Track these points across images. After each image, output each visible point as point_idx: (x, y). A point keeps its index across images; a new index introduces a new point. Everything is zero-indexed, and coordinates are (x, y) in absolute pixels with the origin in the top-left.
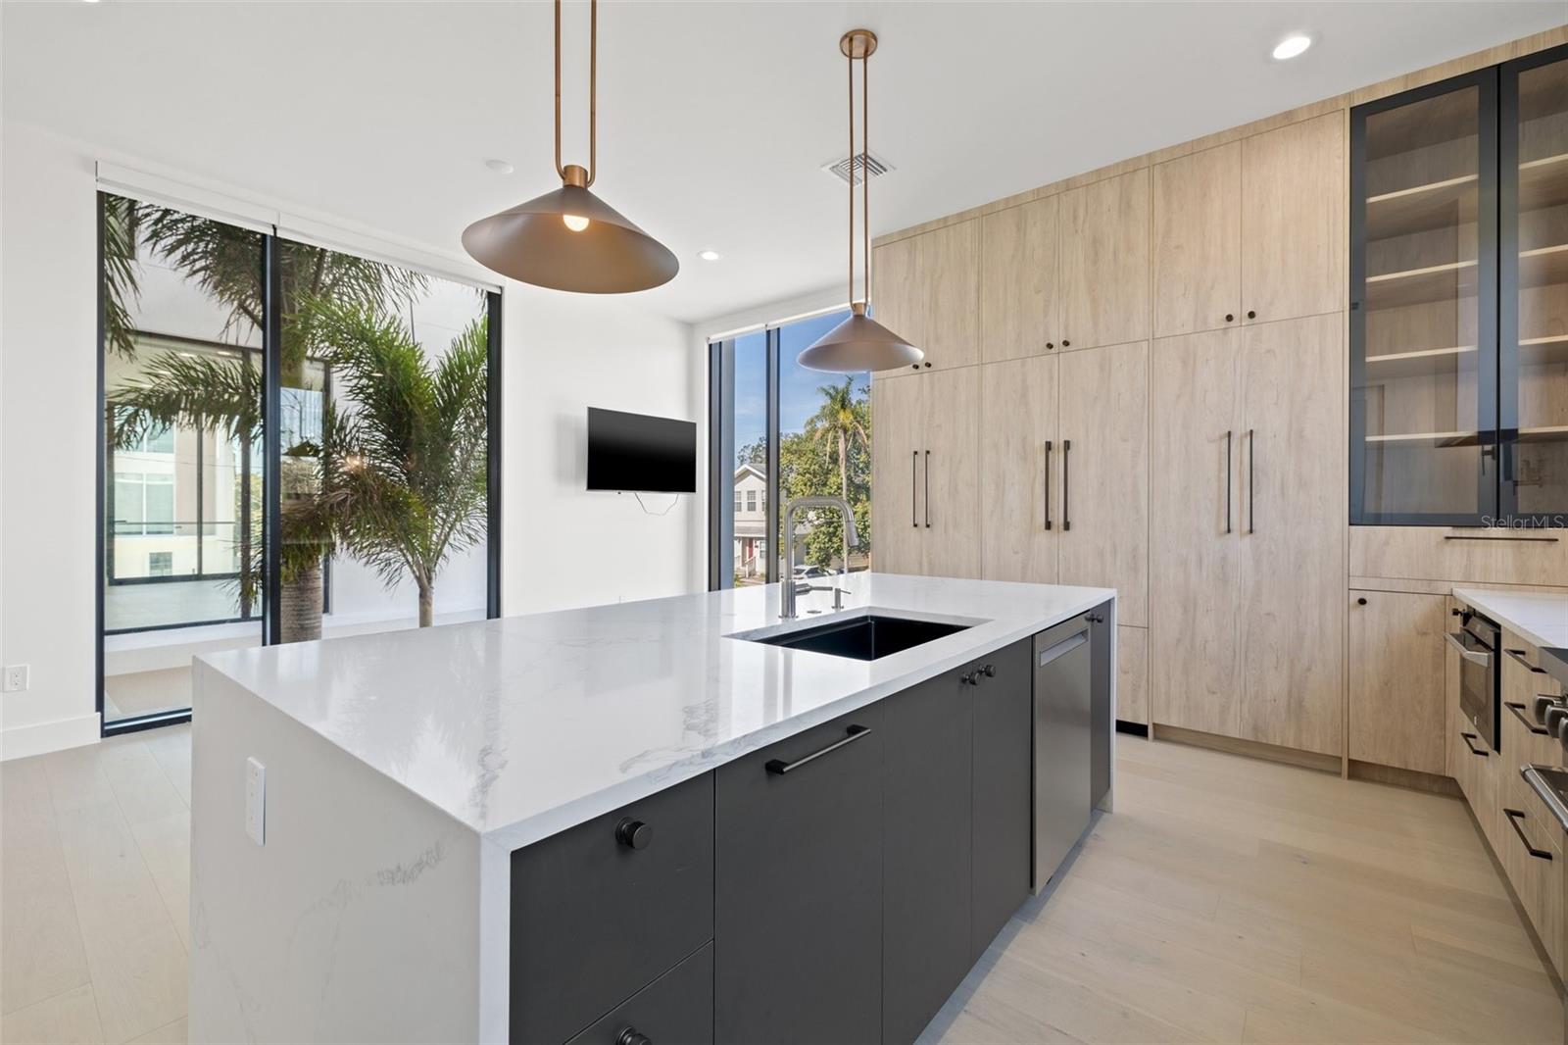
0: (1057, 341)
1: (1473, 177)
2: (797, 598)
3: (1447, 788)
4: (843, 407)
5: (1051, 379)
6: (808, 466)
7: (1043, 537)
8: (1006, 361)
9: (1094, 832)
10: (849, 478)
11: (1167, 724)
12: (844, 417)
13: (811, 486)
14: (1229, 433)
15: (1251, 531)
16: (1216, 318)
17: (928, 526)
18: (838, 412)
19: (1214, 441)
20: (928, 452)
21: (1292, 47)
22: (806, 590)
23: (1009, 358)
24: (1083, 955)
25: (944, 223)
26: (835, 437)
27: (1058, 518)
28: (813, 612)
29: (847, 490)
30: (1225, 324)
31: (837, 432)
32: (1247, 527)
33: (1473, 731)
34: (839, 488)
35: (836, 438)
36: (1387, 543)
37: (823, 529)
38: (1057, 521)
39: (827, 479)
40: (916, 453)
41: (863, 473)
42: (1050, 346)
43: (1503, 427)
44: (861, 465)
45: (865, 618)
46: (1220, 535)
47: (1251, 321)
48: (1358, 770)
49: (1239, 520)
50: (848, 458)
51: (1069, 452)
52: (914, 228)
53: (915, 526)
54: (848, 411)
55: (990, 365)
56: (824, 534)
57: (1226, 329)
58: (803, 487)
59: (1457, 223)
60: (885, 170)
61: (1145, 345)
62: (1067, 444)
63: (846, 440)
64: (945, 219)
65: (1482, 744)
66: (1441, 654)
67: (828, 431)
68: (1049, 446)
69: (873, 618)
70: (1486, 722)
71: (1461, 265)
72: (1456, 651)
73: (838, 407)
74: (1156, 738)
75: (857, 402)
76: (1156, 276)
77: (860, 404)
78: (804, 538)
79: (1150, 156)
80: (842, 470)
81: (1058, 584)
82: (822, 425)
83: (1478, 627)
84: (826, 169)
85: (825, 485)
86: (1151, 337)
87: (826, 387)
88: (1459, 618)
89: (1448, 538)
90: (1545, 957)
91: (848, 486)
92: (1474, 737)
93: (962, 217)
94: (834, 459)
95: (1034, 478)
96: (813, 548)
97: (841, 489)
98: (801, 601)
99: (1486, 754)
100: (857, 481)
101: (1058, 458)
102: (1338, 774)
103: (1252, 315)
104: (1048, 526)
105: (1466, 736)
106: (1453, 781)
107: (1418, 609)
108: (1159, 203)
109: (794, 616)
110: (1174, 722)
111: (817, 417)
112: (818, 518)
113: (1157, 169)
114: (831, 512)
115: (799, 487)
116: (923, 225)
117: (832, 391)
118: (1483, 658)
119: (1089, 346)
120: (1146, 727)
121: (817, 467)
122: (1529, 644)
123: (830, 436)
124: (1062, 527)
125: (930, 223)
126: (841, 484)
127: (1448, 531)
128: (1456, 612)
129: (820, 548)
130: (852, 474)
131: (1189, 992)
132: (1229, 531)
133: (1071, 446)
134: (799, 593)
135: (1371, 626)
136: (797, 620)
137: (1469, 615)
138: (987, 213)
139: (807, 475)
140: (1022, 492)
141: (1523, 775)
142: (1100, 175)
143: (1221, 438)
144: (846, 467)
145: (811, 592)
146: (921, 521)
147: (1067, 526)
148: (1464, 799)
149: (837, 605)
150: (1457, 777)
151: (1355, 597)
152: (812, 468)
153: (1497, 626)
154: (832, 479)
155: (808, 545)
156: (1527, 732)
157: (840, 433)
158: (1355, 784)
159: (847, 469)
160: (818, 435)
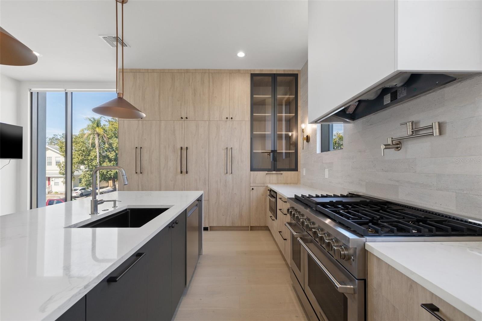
0: (184, 117)
1: (270, 96)
2: (98, 206)
3: (266, 228)
4: (98, 126)
5: (182, 128)
6: (80, 148)
7: (180, 176)
8: (168, 120)
9: (199, 262)
10: (100, 153)
11: (213, 226)
12: (98, 130)
13: (82, 156)
14: (227, 148)
15: (232, 173)
16: (224, 118)
17: (141, 173)
18: (95, 128)
19: (223, 150)
20: (141, 148)
21: (241, 54)
22: (102, 202)
23: (169, 120)
24: (201, 299)
25: (147, 71)
26: (94, 137)
27: (184, 170)
28: (105, 210)
29: (99, 158)
30: (226, 120)
31: (94, 135)
32: (231, 172)
33: (272, 215)
34: (96, 157)
35: (94, 139)
36: (257, 175)
37: (88, 173)
38: (183, 171)
39: (90, 153)
40: (136, 148)
41: (106, 151)
42: (182, 118)
43: (275, 149)
44: (106, 149)
45: (126, 209)
46: (225, 174)
47: (231, 120)
48: (252, 228)
49: (229, 171)
50: (99, 146)
51: (187, 150)
52: (136, 69)
53: (136, 173)
54: (100, 128)
55: (163, 121)
56: (88, 174)
57: (226, 121)
58: (78, 156)
59: (265, 105)
60: (126, 46)
61: (207, 122)
62: (187, 148)
63: (99, 139)
64: (148, 70)
65: (273, 218)
66: (266, 199)
67: (90, 134)
68: (181, 148)
69: (129, 209)
70: (274, 213)
71: (266, 115)
72: (268, 198)
73: (95, 126)
74: (210, 230)
75: (104, 125)
76: (210, 103)
77: (105, 126)
78: (79, 176)
79: (209, 70)
80: (97, 150)
81: (184, 191)
82: (87, 132)
83: (272, 193)
84: (101, 37)
85: (89, 155)
86: (209, 120)
87: (90, 118)
88: (269, 191)
89: (267, 174)
90: (285, 260)
91: (100, 156)
92: (272, 217)
93: (153, 71)
94: (93, 145)
95: (177, 158)
96: (83, 180)
97: (97, 157)
98: (100, 207)
99: (274, 220)
100: (104, 154)
101: (184, 152)
102: (248, 230)
103: (232, 118)
104: (181, 172)
105: (271, 217)
106: (267, 227)
107: (262, 190)
108: (211, 84)
109: (97, 213)
110: (215, 225)
111: (85, 129)
112: (86, 168)
113: (210, 74)
114: (92, 166)
115: (76, 156)
116: (140, 70)
117: (92, 119)
118: (273, 200)
119: (193, 120)
120: (208, 228)
121: (85, 148)
122: (282, 196)
123: (91, 136)
124: (185, 173)
125: (143, 69)
126: (97, 155)
127: (266, 172)
128: (268, 190)
129: (87, 180)
130: (101, 152)
131: (227, 298)
132: (227, 173)
133: (188, 149)
134: (99, 204)
135: (254, 194)
136: (98, 215)
137: (271, 190)
138: (162, 73)
139: (80, 151)
140: (173, 163)
141: (285, 224)
142: (196, 71)
143: (225, 149)
144: (99, 149)
145: (104, 203)
146: (139, 171)
147: (187, 173)
148: (269, 230)
149: (115, 206)
150: (268, 226)
151: (251, 188)
152: (83, 148)
153: (276, 193)
154: (92, 154)
155: (80, 180)
156: (282, 214)
157: (96, 136)
158: (252, 231)
159: (99, 150)
160: (85, 136)
